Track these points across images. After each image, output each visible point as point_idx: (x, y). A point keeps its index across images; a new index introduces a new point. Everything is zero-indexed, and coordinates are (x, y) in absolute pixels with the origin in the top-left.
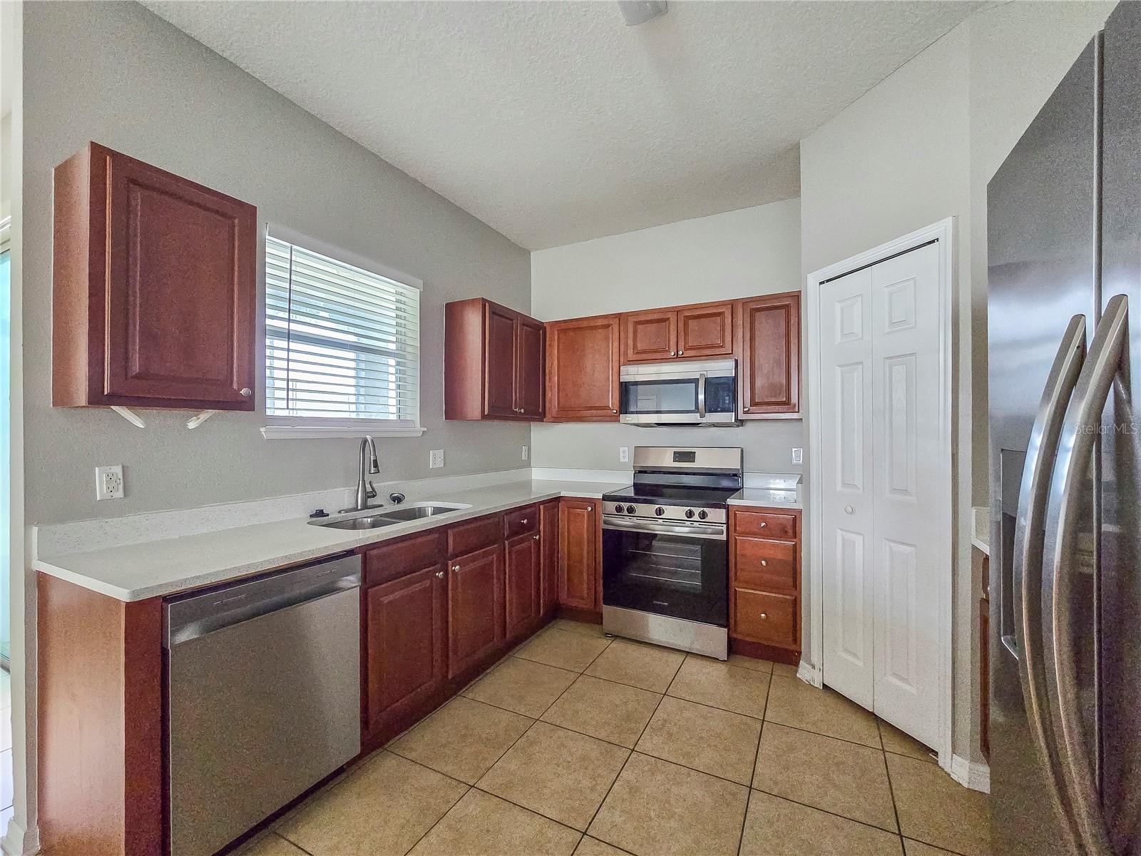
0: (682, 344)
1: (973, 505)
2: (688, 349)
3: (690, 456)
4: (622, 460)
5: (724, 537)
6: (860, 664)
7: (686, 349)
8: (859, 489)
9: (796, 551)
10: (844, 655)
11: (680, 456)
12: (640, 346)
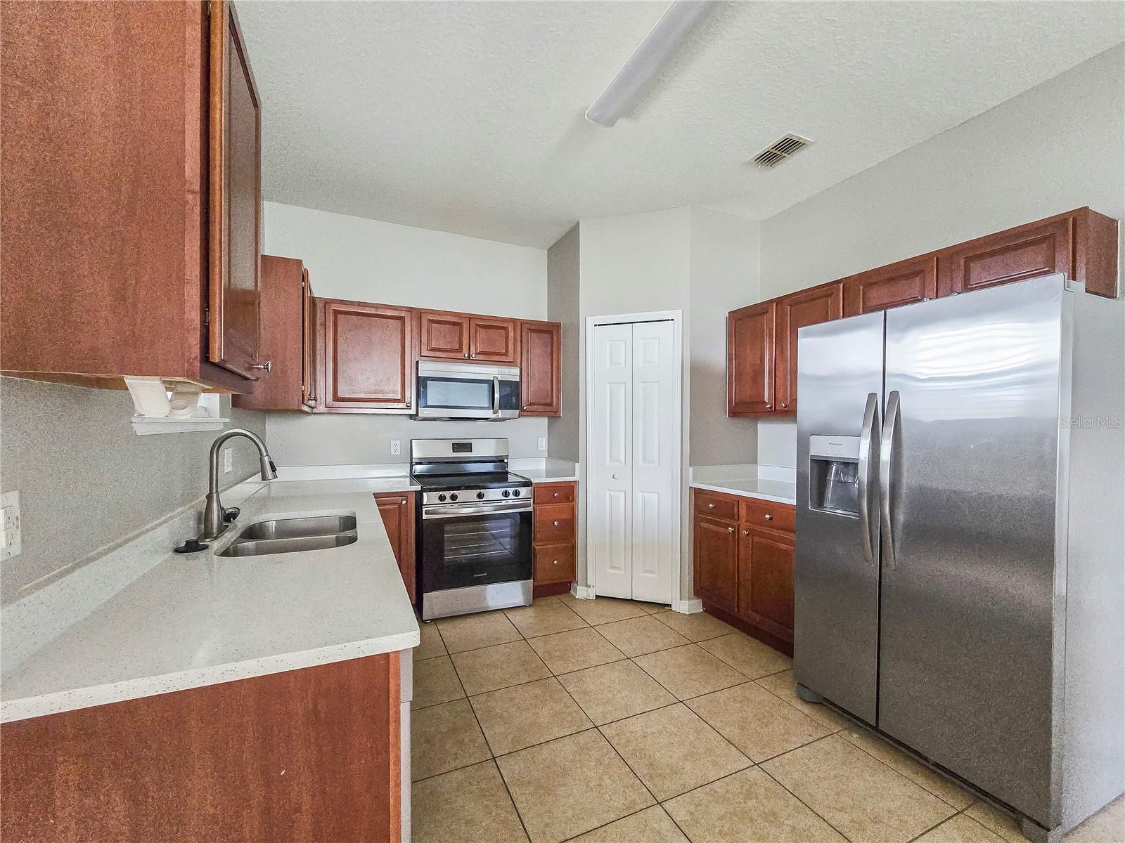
0: (472, 349)
1: (691, 465)
2: (478, 354)
3: (467, 447)
4: (393, 453)
5: (530, 509)
6: (622, 572)
7: (477, 354)
8: (621, 462)
9: (573, 511)
10: (611, 571)
11: (458, 447)
12: (434, 345)
